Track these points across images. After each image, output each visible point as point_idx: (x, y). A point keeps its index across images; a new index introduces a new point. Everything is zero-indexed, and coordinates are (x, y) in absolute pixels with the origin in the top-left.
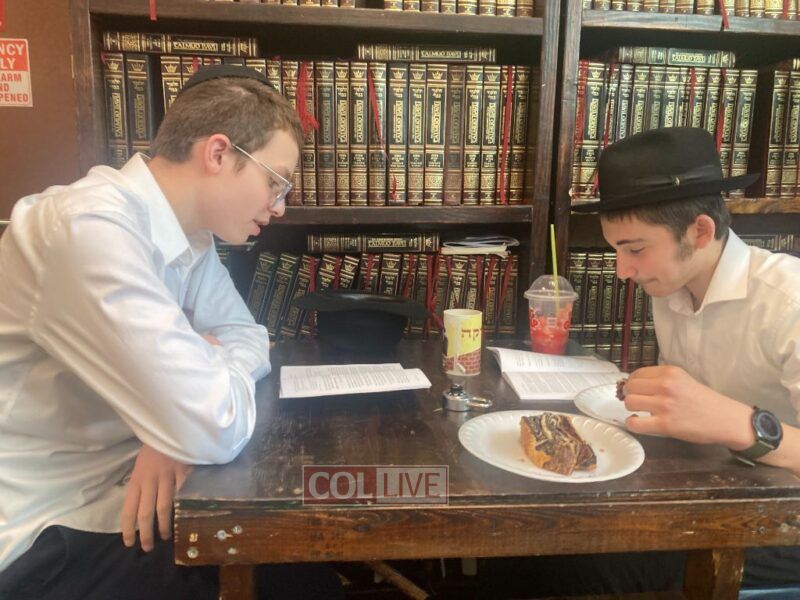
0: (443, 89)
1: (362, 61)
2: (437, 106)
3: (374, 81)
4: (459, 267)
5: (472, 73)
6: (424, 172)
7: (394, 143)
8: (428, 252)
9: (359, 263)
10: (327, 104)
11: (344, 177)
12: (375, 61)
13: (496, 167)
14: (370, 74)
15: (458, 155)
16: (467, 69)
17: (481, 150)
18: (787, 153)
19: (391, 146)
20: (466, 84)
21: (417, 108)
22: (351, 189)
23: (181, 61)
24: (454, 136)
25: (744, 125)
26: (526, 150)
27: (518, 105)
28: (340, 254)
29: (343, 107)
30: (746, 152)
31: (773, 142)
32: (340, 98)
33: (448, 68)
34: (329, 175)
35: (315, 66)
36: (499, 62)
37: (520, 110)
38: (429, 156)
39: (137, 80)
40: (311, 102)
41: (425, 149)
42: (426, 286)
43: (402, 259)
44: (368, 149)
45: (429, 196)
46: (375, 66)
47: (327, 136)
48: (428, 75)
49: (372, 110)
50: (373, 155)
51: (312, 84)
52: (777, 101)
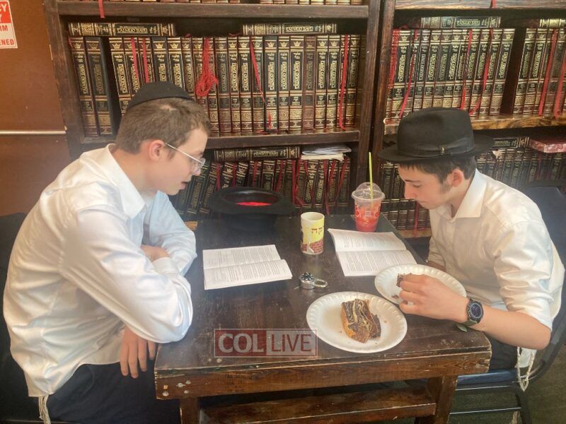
0: (301, 53)
1: (246, 36)
2: (297, 65)
3: (254, 50)
4: (313, 167)
5: (321, 41)
6: (289, 108)
7: (269, 90)
8: (293, 158)
9: (248, 167)
10: (223, 66)
11: (236, 114)
12: (255, 35)
13: (336, 103)
14: (251, 45)
15: (311, 96)
16: (317, 38)
17: (327, 92)
18: (530, 84)
19: (267, 93)
20: (317, 49)
21: (284, 66)
22: (241, 121)
23: (123, 40)
24: (309, 84)
25: (503, 67)
26: (357, 91)
27: (351, 61)
28: (236, 162)
29: (234, 68)
30: (503, 85)
31: (521, 78)
32: (232, 61)
33: (304, 38)
34: (226, 112)
35: (214, 40)
36: (339, 33)
37: (353, 65)
38: (292, 97)
39: (94, 55)
40: (213, 65)
41: (289, 93)
42: (292, 180)
43: (276, 163)
44: (252, 95)
45: (293, 124)
46: (254, 39)
47: (225, 88)
48: (290, 44)
49: (254, 70)
50: (255, 98)
51: (212, 53)
52: (526, 50)
